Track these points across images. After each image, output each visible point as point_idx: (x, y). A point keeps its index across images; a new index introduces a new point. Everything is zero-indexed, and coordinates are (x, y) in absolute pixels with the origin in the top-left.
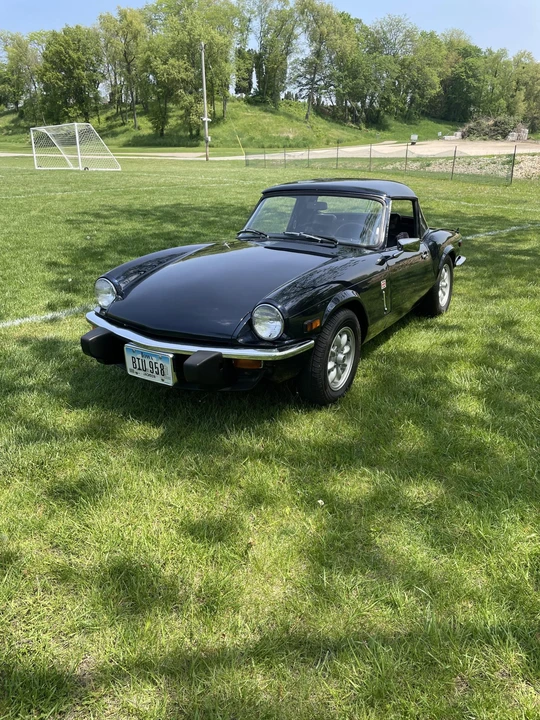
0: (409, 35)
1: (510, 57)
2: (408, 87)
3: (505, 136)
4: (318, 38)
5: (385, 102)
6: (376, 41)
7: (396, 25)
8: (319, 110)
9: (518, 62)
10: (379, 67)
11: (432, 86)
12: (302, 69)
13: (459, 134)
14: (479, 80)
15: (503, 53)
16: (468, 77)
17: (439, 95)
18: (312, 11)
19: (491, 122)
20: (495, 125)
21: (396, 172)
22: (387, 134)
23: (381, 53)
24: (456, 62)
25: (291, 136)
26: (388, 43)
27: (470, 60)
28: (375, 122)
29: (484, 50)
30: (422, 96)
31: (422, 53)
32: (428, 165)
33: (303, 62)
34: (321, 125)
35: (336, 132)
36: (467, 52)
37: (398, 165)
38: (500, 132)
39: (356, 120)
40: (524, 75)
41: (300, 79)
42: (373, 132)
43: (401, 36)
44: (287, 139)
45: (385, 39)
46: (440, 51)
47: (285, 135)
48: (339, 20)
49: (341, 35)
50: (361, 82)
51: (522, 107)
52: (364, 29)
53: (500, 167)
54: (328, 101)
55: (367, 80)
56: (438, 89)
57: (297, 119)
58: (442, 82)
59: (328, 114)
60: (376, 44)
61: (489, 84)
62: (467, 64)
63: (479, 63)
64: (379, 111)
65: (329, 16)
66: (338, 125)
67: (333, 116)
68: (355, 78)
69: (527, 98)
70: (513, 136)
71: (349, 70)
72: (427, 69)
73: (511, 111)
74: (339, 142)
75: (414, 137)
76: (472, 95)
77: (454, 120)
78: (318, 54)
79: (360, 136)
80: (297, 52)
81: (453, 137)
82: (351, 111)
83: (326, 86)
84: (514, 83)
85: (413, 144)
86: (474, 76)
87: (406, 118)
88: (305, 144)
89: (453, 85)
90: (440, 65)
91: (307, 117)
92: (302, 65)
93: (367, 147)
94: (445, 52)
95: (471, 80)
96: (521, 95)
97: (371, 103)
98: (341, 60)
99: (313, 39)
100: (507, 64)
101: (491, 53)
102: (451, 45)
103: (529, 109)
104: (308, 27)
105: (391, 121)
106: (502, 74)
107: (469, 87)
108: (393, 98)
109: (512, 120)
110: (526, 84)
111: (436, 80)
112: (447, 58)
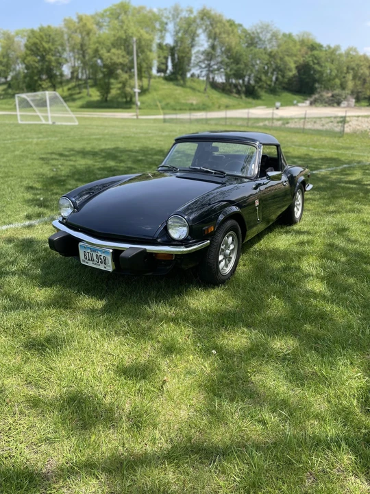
0: (275, 35)
1: (343, 50)
2: (274, 70)
3: (339, 103)
4: (213, 36)
5: (258, 80)
6: (252, 39)
7: (266, 28)
8: (214, 85)
9: (348, 54)
10: (254, 57)
11: (290, 70)
12: (202, 57)
13: (308, 102)
14: (321, 66)
15: (338, 48)
16: (314, 64)
17: (294, 76)
18: (209, 18)
19: (330, 95)
20: (333, 96)
21: (265, 127)
22: (259, 102)
23: (256, 47)
24: (306, 53)
25: (195, 102)
26: (260, 40)
27: (315, 52)
28: (251, 93)
29: (325, 45)
30: (283, 76)
31: (283, 48)
32: (288, 123)
33: (203, 53)
34: (215, 95)
35: (225, 100)
36: (313, 47)
37: (267, 123)
38: (336, 101)
39: (239, 92)
40: (352, 63)
41: (200, 64)
42: (250, 100)
43: (269, 36)
44: (192, 104)
45: (259, 38)
46: (295, 46)
47: (190, 102)
48: (227, 24)
49: (229, 34)
50: (242, 66)
51: (350, 84)
52: (244, 31)
53: (336, 124)
54: (220, 79)
55: (246, 65)
56: (294, 72)
57: (199, 91)
58: (297, 67)
59: (220, 88)
60: (252, 41)
61: (329, 69)
62: (313, 55)
63: (322, 55)
64: (254, 87)
65: (220, 21)
66: (226, 96)
67: (224, 89)
68: (238, 64)
69: (354, 77)
70: (344, 104)
71: (234, 59)
72: (287, 58)
73: (343, 87)
74: (227, 107)
75: (278, 104)
76: (317, 76)
77: (305, 93)
78: (213, 47)
79: (241, 103)
80: (199, 46)
81: (304, 105)
82: (236, 86)
83: (218, 69)
84: (345, 68)
85: (277, 108)
86: (318, 63)
87: (272, 91)
88: (204, 108)
89: (304, 69)
90: (296, 56)
91: (205, 90)
92: (202, 54)
93: (246, 111)
94: (298, 47)
95: (317, 67)
96: (350, 76)
97: (249, 80)
98: (228, 51)
99: (209, 37)
100: (340, 55)
101: (329, 47)
102: (302, 42)
103: (355, 85)
104: (206, 29)
105: (262, 93)
106: (337, 63)
107: (315, 71)
108: (264, 78)
109: (344, 93)
110: (353, 69)
111: (293, 66)
112: (300, 51)
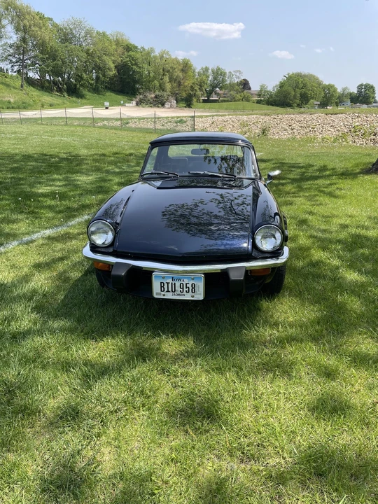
0: (88, 33)
1: (157, 53)
2: (93, 68)
3: (163, 105)
4: (23, 30)
5: (79, 78)
6: (65, 35)
7: (79, 24)
8: (31, 82)
9: (162, 57)
10: (70, 53)
11: (110, 69)
12: (11, 51)
13: (134, 102)
14: (140, 67)
15: (152, 50)
16: (132, 65)
17: (115, 76)
18: (15, 8)
19: (153, 96)
20: (156, 97)
22: (84, 101)
23: (71, 43)
24: (123, 54)
25: (12, 100)
26: (75, 37)
27: (132, 53)
28: (73, 91)
29: (139, 47)
30: (104, 75)
31: (100, 46)
34: (35, 93)
35: (47, 98)
36: (128, 48)
37: (105, 122)
38: (159, 102)
39: (60, 90)
40: (167, 66)
41: (10, 58)
42: (74, 99)
43: (83, 34)
44: (9, 102)
45: (72, 33)
46: (111, 46)
47: (7, 99)
48: (38, 17)
49: (41, 28)
50: (60, 63)
51: (168, 86)
52: (55, 26)
53: (175, 125)
55: (64, 62)
56: (113, 72)
57: (14, 88)
58: (116, 67)
59: (38, 85)
60: (66, 37)
61: (146, 70)
62: (130, 56)
63: (138, 56)
64: (76, 85)
65: (29, 13)
66: (47, 94)
67: (41, 85)
68: (54, 60)
69: (171, 79)
70: (167, 105)
71: (48, 55)
72: (105, 57)
73: (162, 88)
74: (51, 106)
75: (107, 104)
76: (137, 77)
77: (127, 93)
78: (24, 40)
79: (65, 102)
80: (6, 38)
81: (131, 105)
82: (55, 83)
83: (33, 64)
84: (161, 70)
85: (107, 108)
86: (136, 64)
87: (96, 90)
88: (25, 106)
89: (123, 69)
90: (113, 55)
91: (22, 86)
92: (11, 47)
94: (114, 47)
95: (134, 67)
96: (167, 79)
97: (69, 78)
98: (42, 46)
99: (17, 29)
100: (155, 57)
101: (144, 50)
102: (118, 43)
103: (173, 88)
104: (13, 20)
105: (85, 92)
106: (153, 64)
107: (134, 71)
108: (85, 76)
109: (165, 94)
110: (168, 71)
111: (112, 66)
112: (117, 51)
